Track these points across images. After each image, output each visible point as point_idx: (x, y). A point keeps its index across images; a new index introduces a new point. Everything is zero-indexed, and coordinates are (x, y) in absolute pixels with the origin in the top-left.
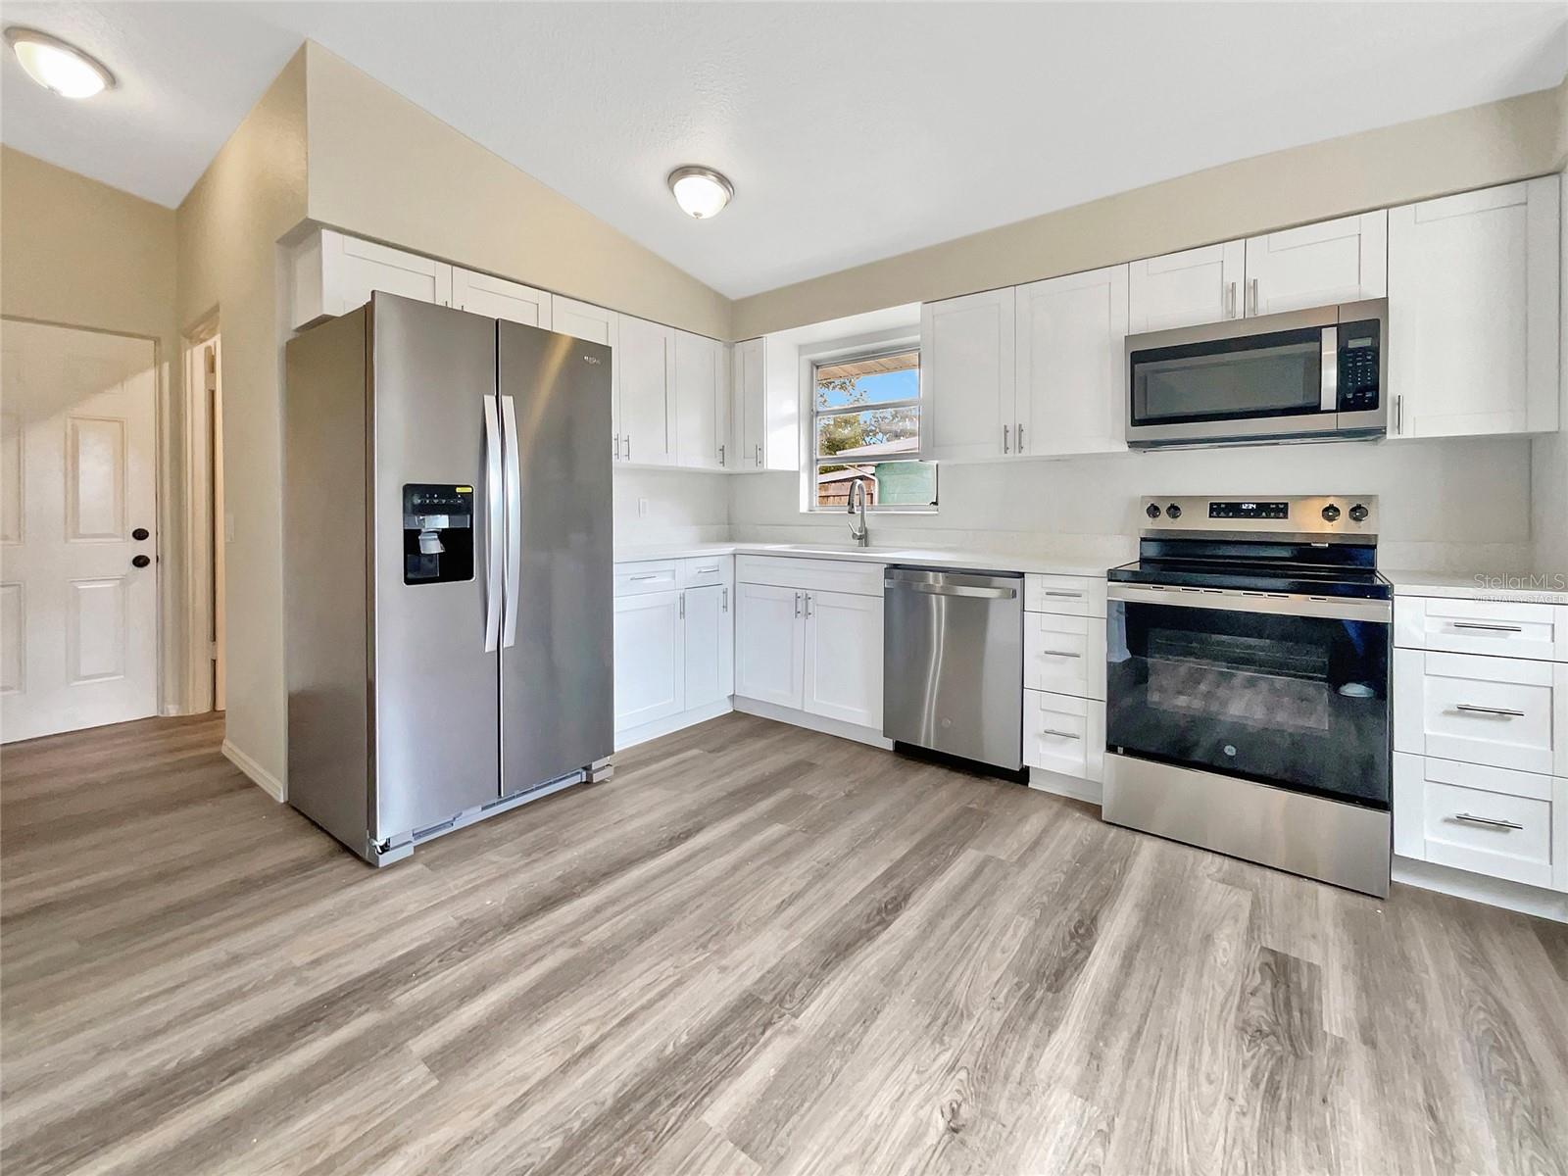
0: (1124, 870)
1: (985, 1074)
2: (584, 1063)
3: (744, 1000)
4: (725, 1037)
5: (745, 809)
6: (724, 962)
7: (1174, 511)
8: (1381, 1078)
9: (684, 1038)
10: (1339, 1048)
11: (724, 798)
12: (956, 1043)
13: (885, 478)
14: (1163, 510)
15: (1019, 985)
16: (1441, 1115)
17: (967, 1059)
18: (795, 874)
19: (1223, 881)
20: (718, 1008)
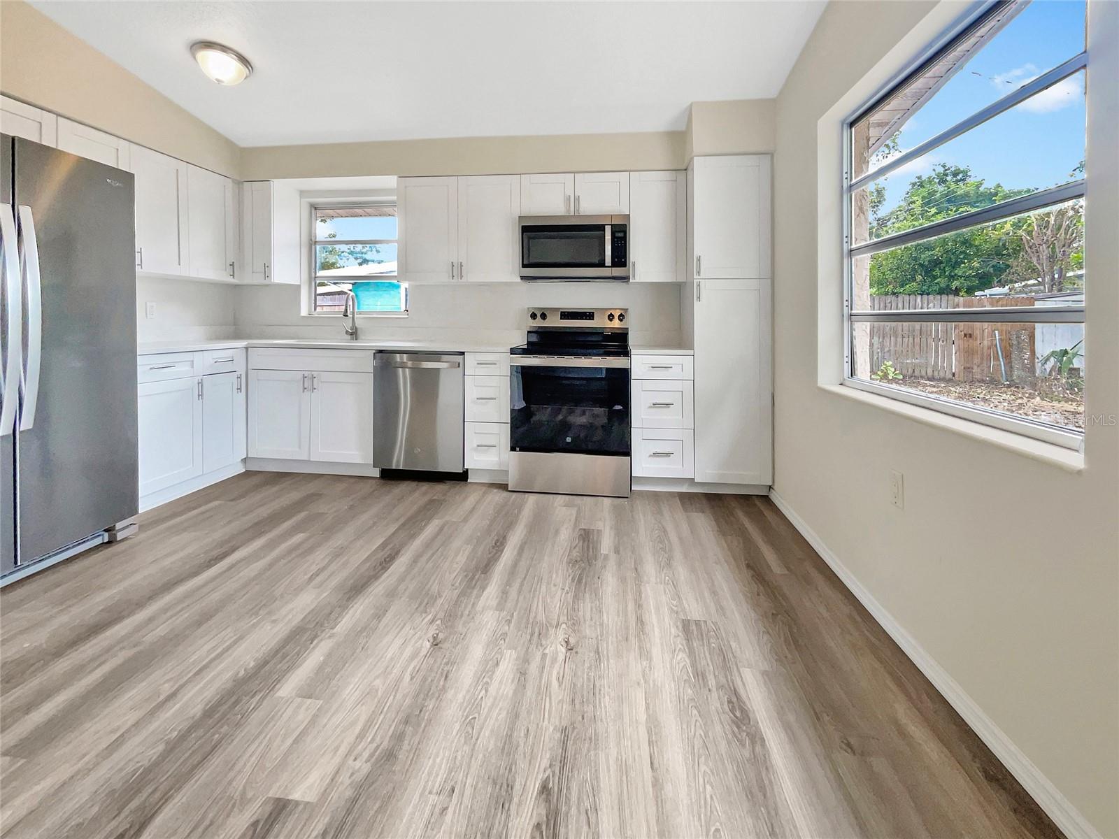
0: (519, 512)
1: (451, 617)
2: (170, 704)
3: (294, 631)
4: (284, 653)
5: (270, 531)
6: (274, 618)
7: (544, 316)
8: (620, 564)
9: (252, 664)
10: (606, 557)
11: (251, 527)
12: (433, 611)
13: (360, 293)
14: (539, 315)
15: (466, 576)
16: (639, 570)
17: (441, 615)
18: (319, 557)
19: (565, 506)
20: (275, 642)
